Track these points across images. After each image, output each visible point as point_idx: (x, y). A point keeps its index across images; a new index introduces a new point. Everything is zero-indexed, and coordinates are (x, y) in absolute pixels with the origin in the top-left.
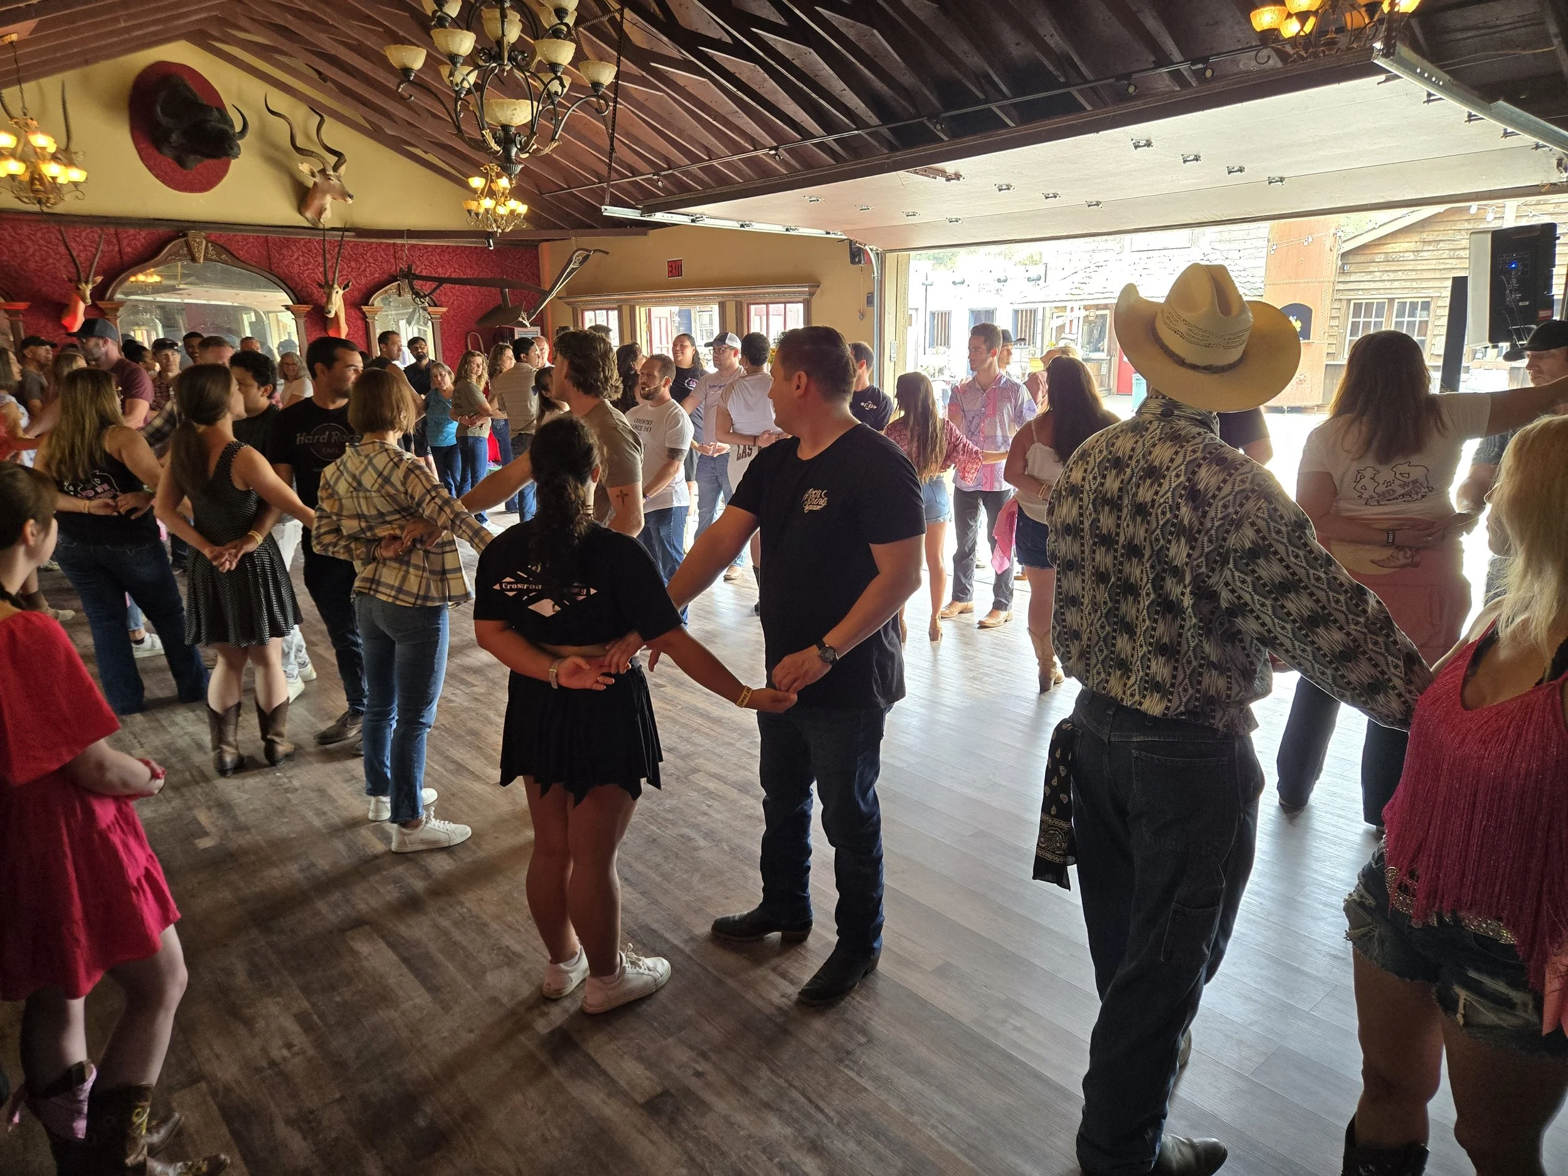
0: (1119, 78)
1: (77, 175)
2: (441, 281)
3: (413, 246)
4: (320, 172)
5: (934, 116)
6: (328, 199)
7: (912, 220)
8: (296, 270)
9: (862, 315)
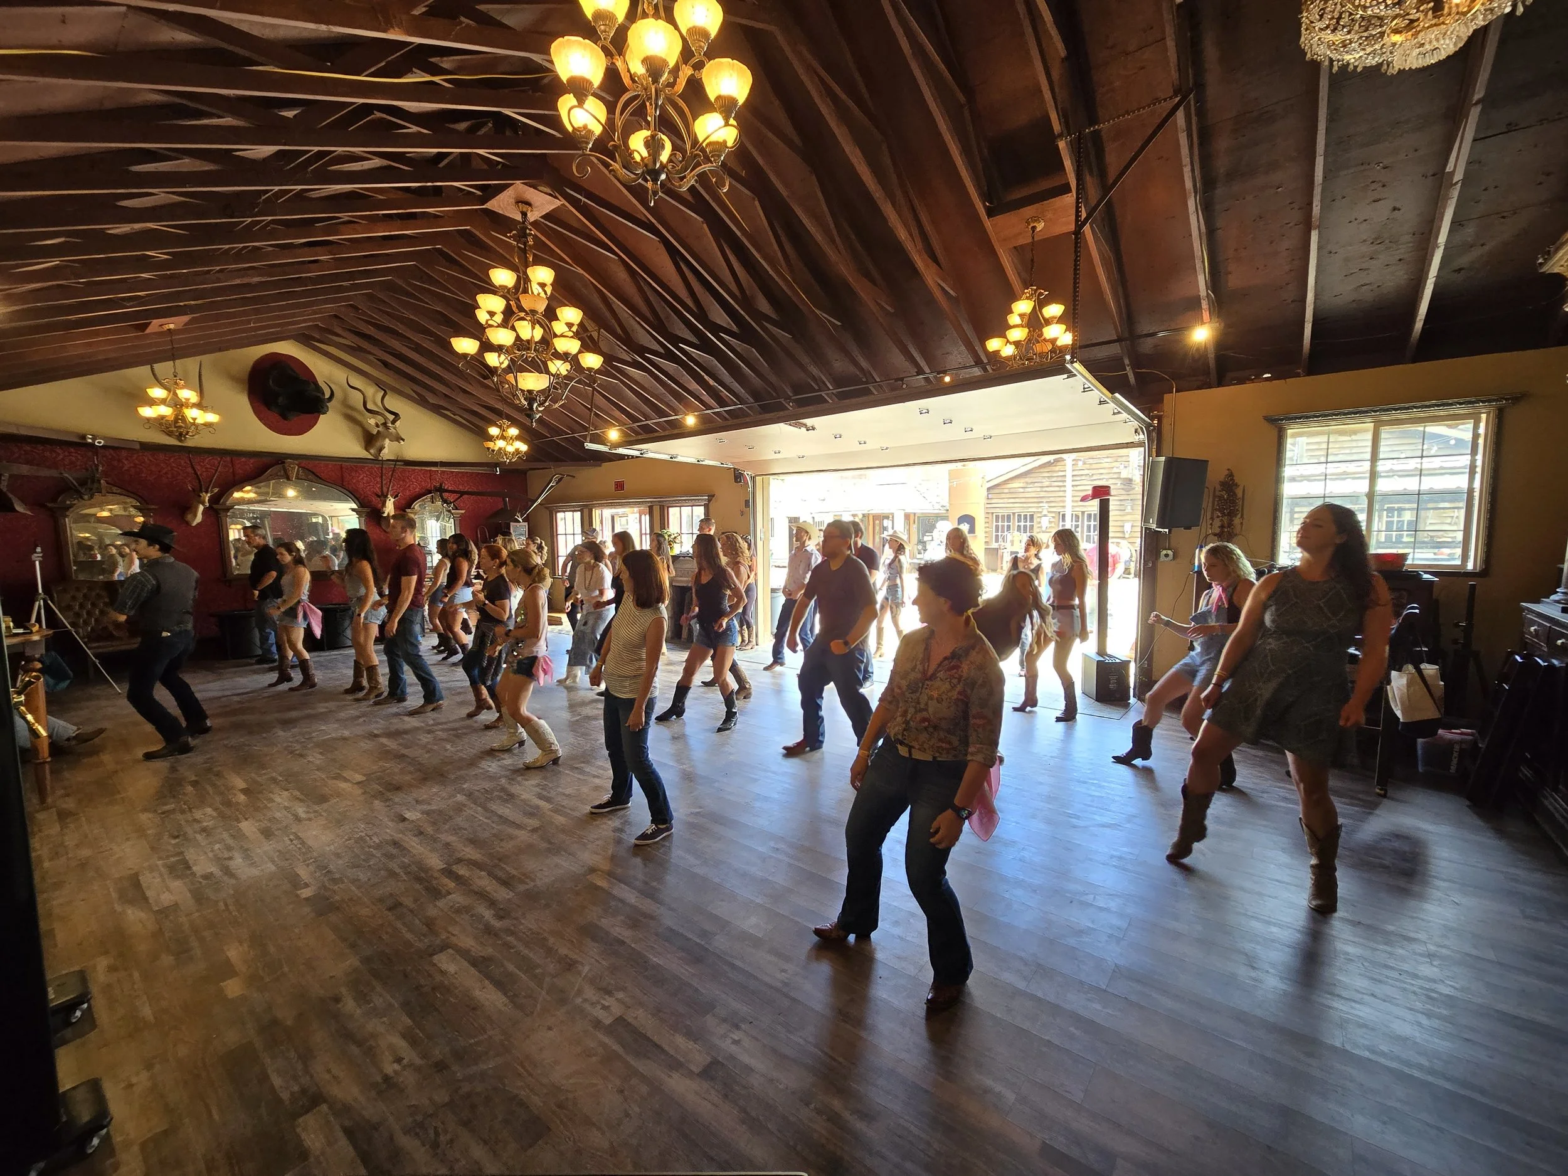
0: (897, 380)
1: (213, 418)
2: (462, 493)
3: (443, 472)
4: (383, 424)
5: (788, 398)
6: (387, 441)
7: (778, 456)
8: (361, 485)
9: (742, 513)
